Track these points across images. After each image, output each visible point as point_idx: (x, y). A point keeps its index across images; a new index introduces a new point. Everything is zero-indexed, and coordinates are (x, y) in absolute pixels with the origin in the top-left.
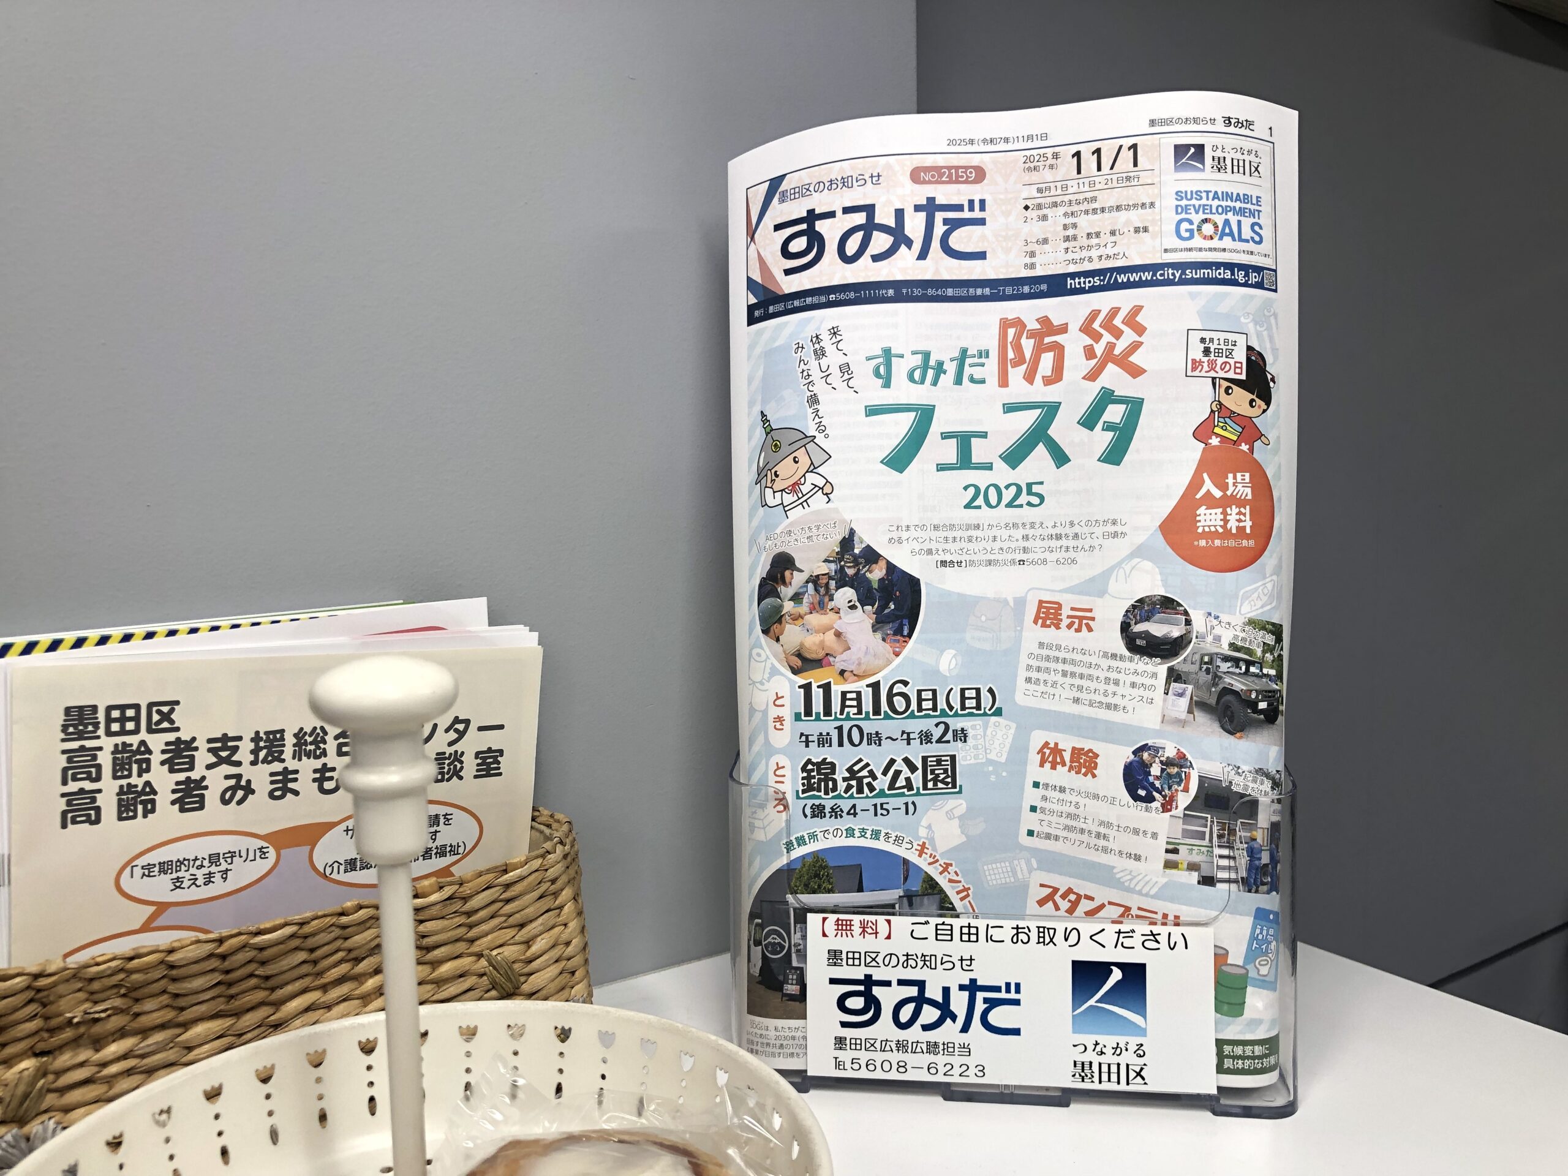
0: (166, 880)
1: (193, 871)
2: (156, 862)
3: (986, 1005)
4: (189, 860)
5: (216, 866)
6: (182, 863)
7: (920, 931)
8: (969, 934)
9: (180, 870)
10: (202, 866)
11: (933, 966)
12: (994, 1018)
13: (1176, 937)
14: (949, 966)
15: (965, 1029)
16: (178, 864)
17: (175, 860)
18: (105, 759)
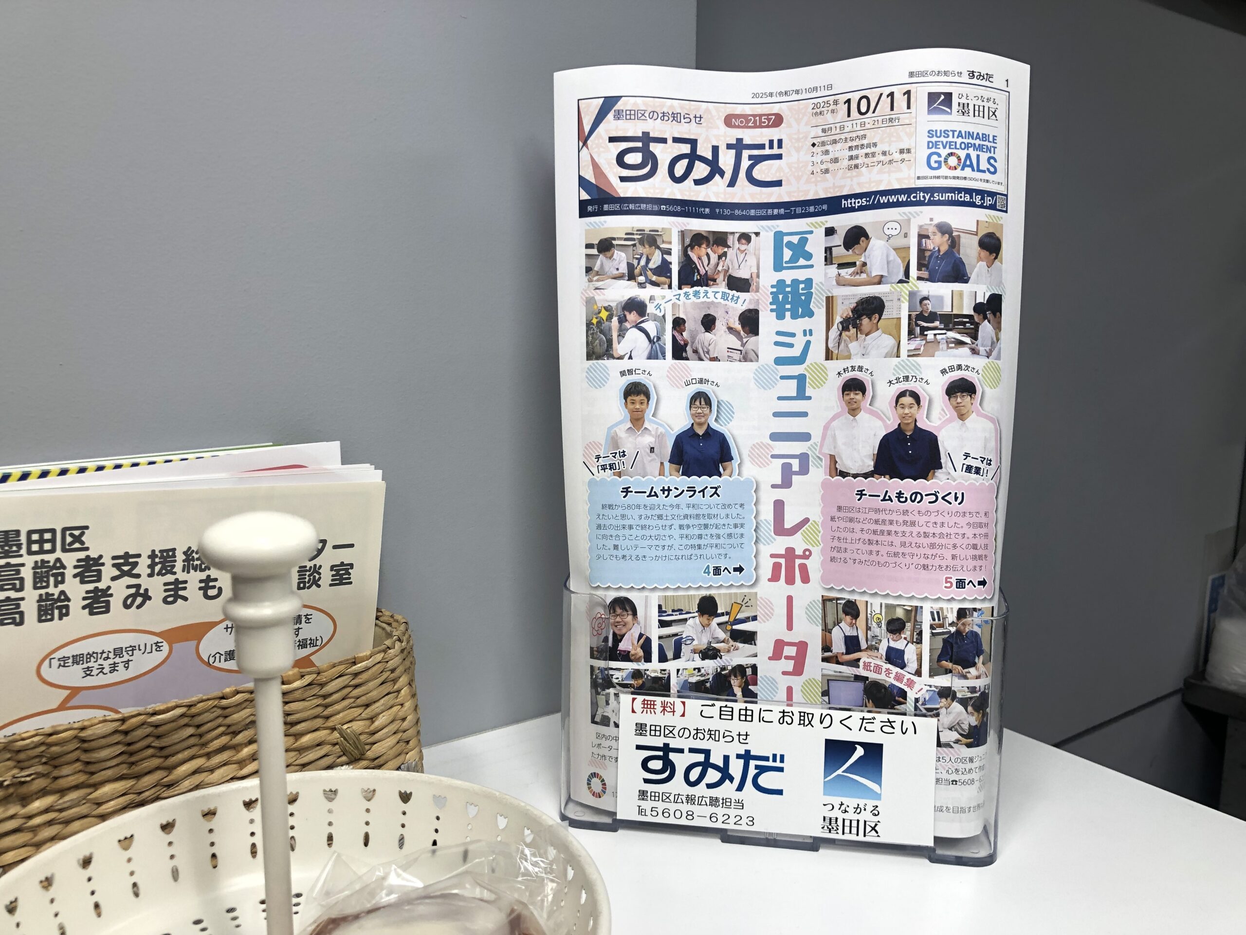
0: (78, 669)
1: (100, 661)
2: (70, 655)
3: (757, 771)
4: (97, 653)
5: (120, 657)
6: (91, 656)
7: (707, 711)
8: (746, 715)
9: (90, 662)
10: (108, 658)
11: (717, 739)
12: (766, 780)
13: (908, 724)
14: (730, 739)
15: (740, 788)
16: (88, 656)
17: (85, 653)
18: (27, 573)
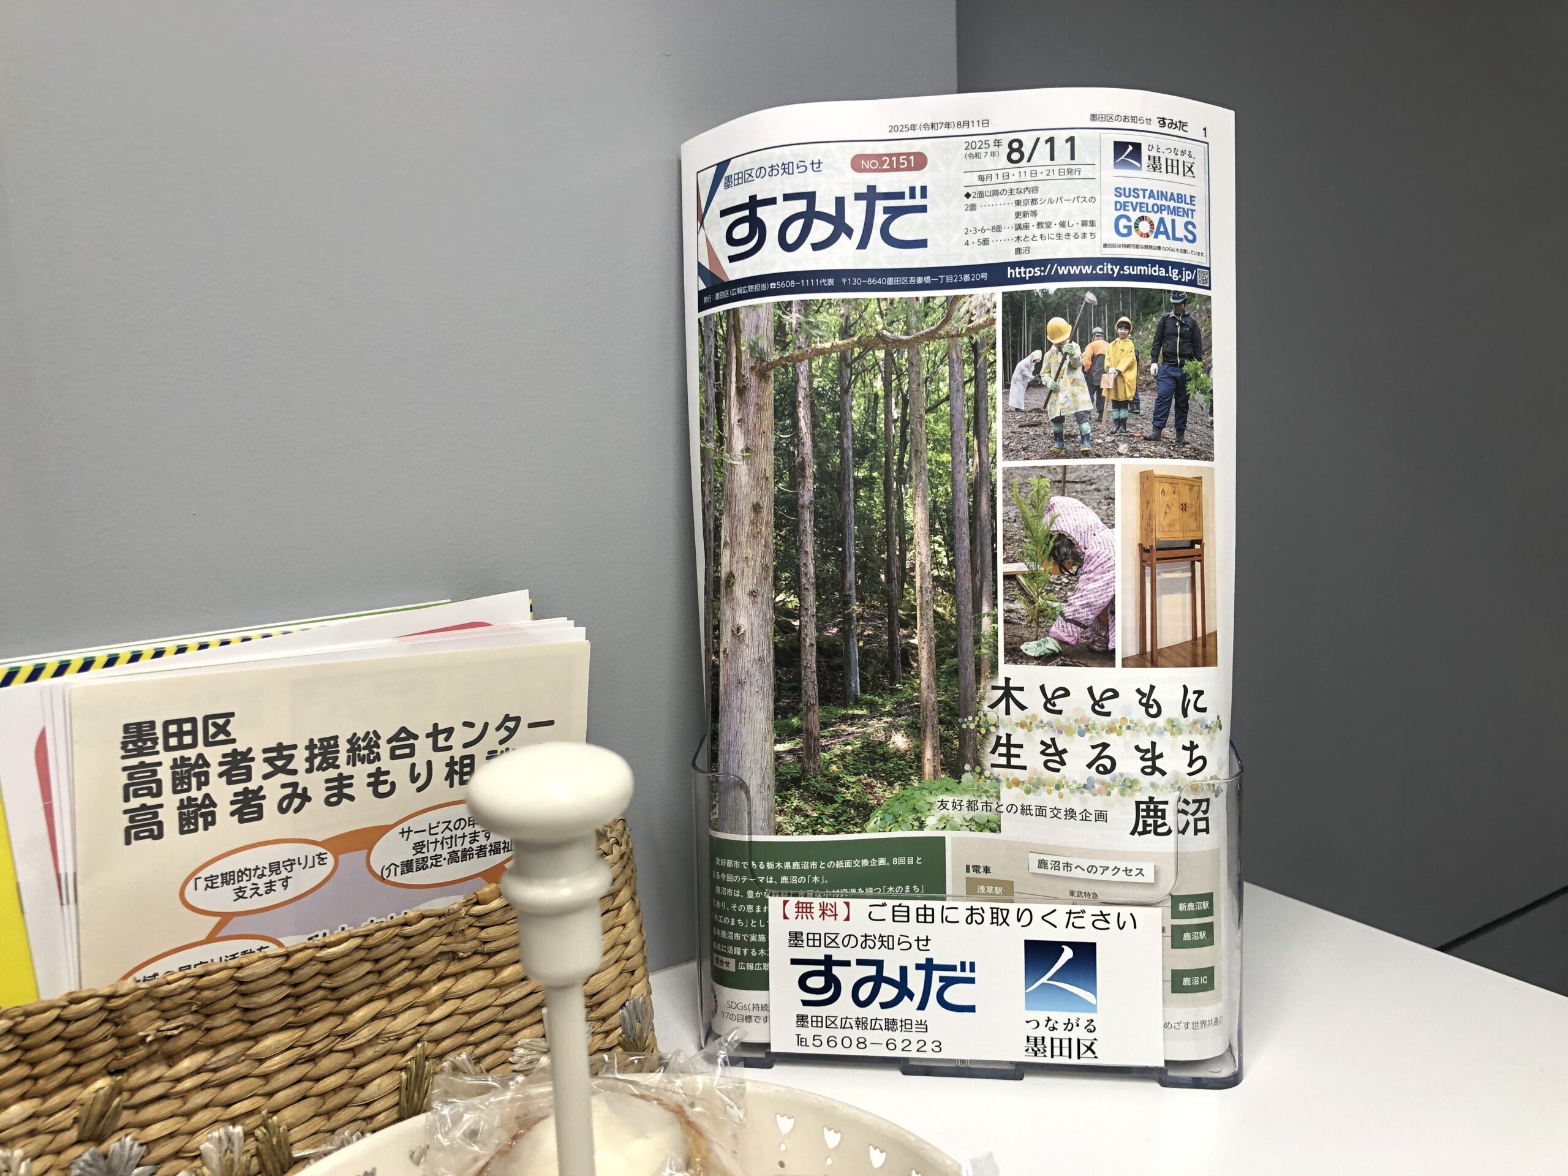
0: (229, 890)
1: (254, 880)
2: (219, 874)
3: (942, 984)
4: (250, 870)
5: (277, 874)
6: (243, 873)
7: (877, 913)
8: (925, 915)
9: (242, 880)
10: (263, 875)
11: (891, 947)
12: (950, 995)
13: (1125, 917)
14: (907, 946)
15: (922, 1006)
16: (240, 874)
17: (235, 871)
18: (165, 774)
